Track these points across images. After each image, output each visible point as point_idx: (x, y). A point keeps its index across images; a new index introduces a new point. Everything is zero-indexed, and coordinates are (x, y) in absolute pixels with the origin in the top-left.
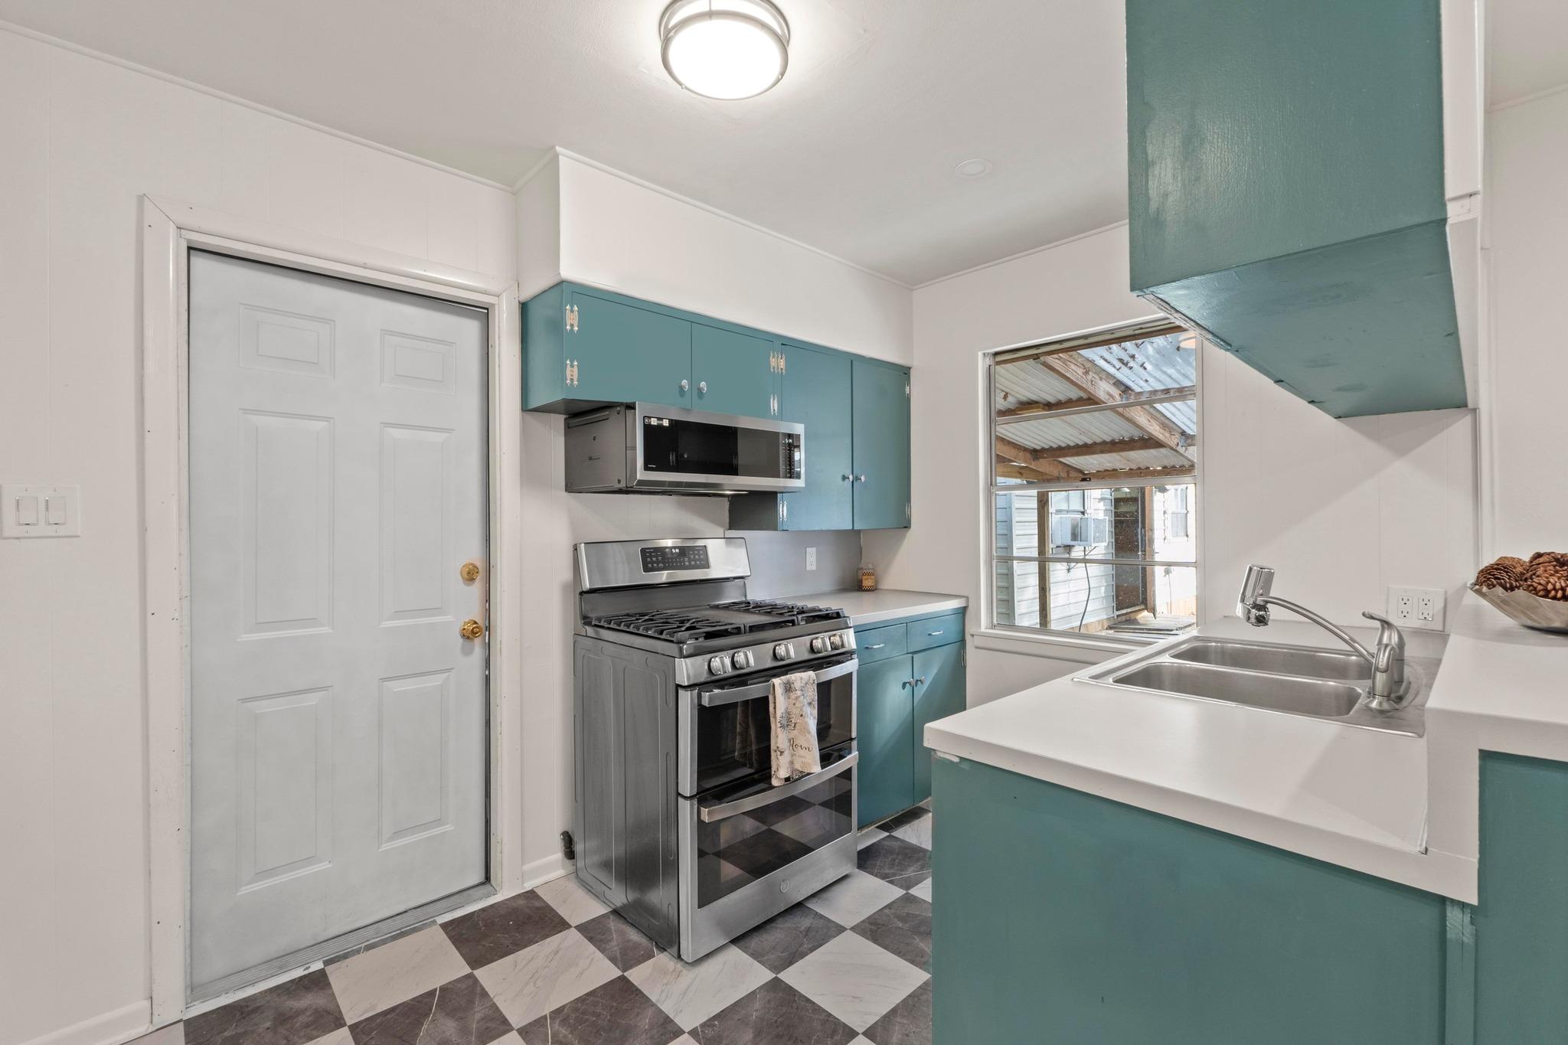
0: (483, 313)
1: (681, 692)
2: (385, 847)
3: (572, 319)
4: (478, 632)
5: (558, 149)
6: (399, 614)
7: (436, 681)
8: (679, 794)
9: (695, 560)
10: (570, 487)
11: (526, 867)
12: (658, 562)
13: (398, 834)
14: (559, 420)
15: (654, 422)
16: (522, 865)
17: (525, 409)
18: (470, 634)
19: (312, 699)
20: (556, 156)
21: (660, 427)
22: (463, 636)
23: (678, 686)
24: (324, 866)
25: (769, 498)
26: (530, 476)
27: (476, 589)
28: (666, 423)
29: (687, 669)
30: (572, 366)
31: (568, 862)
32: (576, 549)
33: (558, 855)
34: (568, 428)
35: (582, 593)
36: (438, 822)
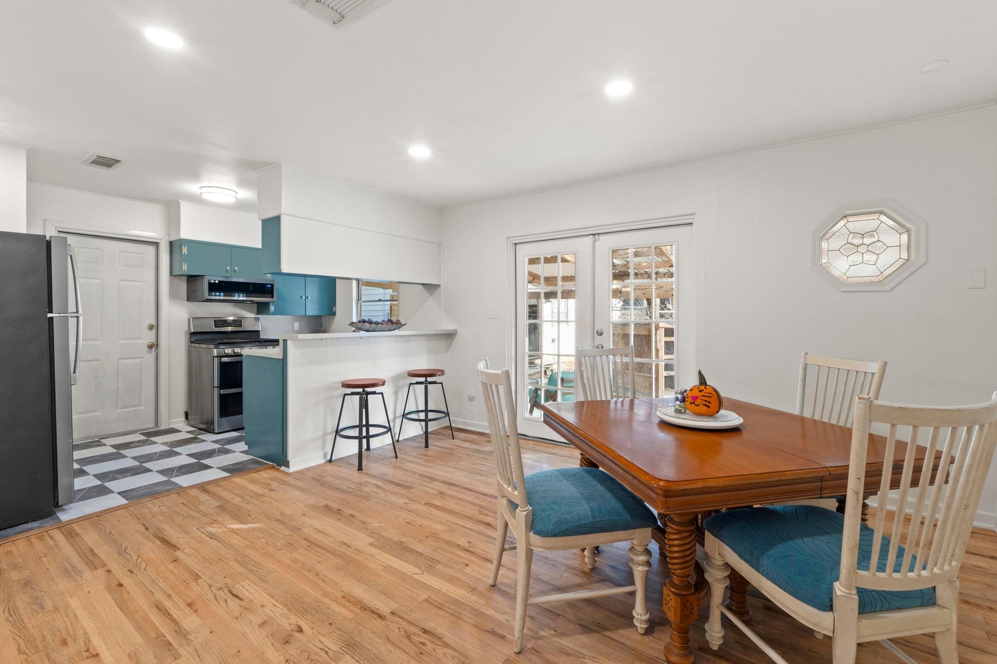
0: (156, 244)
1: (214, 358)
2: (119, 411)
3: (185, 250)
4: (154, 346)
5: (180, 201)
6: (124, 339)
7: (138, 361)
8: (214, 387)
9: (237, 324)
10: (188, 300)
11: (170, 421)
12: (221, 324)
13: (124, 407)
14: (185, 278)
15: (212, 281)
16: (169, 419)
17: (171, 274)
18: (150, 347)
19: (95, 363)
20: (179, 203)
21: (215, 283)
22: (149, 347)
23: (214, 357)
24: (99, 414)
25: (267, 304)
26: (173, 295)
27: (154, 332)
28: (217, 282)
29: (215, 352)
30: (185, 265)
31: (186, 421)
32: (189, 319)
33: (184, 419)
34: (188, 281)
35: (191, 334)
36: (139, 405)
